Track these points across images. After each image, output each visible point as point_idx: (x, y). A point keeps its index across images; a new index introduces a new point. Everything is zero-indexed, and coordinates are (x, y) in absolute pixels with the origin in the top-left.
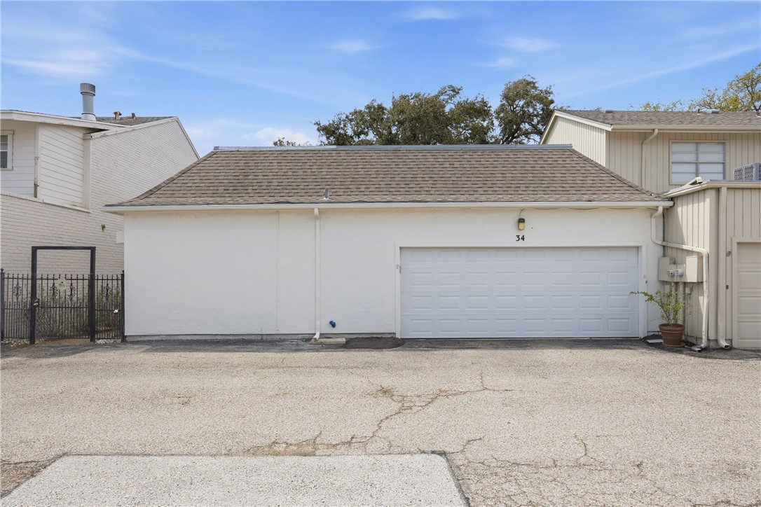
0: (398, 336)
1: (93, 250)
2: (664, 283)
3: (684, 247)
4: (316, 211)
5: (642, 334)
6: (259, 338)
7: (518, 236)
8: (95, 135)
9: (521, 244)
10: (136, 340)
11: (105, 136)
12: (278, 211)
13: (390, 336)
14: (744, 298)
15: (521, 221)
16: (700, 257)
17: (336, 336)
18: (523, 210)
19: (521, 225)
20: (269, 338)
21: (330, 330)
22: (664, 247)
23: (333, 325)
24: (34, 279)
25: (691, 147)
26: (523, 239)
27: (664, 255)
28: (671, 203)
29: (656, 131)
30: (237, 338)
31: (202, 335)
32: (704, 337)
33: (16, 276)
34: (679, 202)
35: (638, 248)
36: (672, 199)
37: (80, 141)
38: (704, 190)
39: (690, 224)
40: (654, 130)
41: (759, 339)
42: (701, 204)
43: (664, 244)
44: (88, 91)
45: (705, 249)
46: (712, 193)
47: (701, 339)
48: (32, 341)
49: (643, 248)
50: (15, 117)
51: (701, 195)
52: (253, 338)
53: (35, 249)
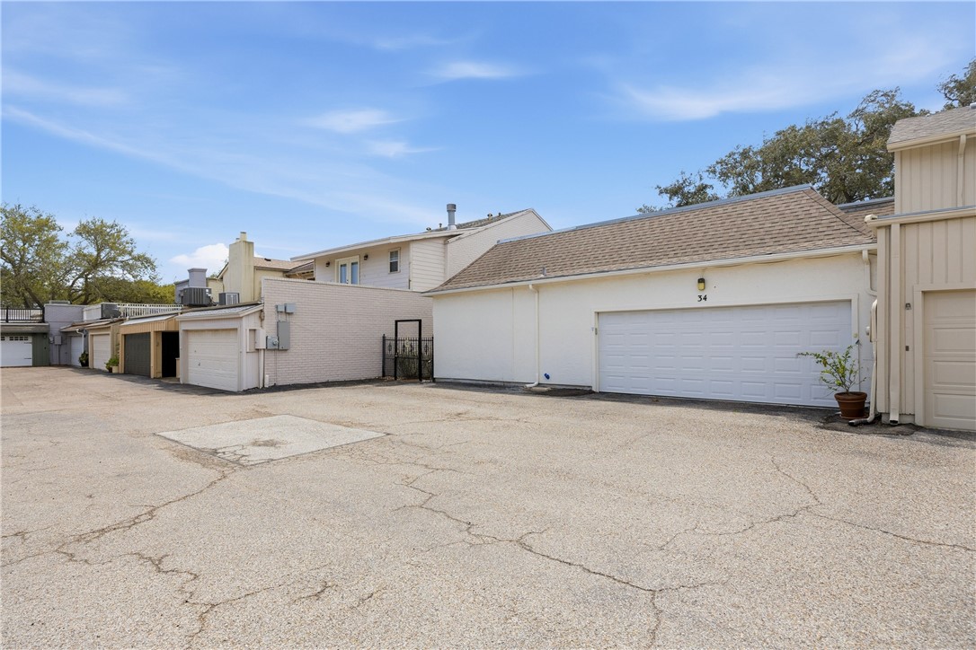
0: (594, 389)
1: (420, 321)
4: (531, 286)
7: (700, 297)
8: (451, 240)
9: (703, 304)
10: (439, 381)
11: (460, 239)
12: (512, 288)
14: (941, 363)
15: (701, 281)
17: (549, 385)
18: (705, 269)
19: (702, 285)
20: (508, 385)
21: (544, 381)
23: (548, 377)
24: (396, 340)
26: (705, 299)
29: (964, 138)
30: (490, 383)
33: (389, 338)
35: (850, 301)
37: (441, 246)
40: (959, 137)
41: (974, 418)
44: (452, 209)
48: (396, 378)
50: (392, 241)
52: (499, 384)
53: (396, 322)
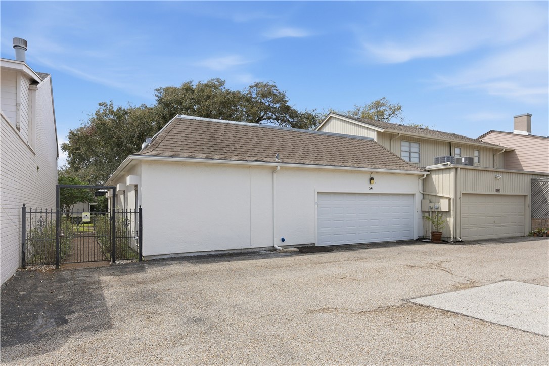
2: (423, 212)
3: (438, 195)
4: (278, 168)
5: (415, 237)
6: (239, 252)
7: (370, 187)
9: (371, 191)
10: (151, 259)
12: (250, 167)
13: (312, 245)
15: (372, 179)
16: (450, 199)
17: (289, 247)
18: (372, 173)
19: (372, 181)
20: (245, 251)
21: (280, 244)
22: (423, 194)
23: (283, 240)
24: (59, 213)
25: (407, 144)
26: (372, 189)
27: (423, 198)
28: (428, 173)
29: (400, 134)
30: (225, 252)
31: (201, 252)
32: (452, 236)
33: (39, 211)
34: (433, 173)
35: (413, 195)
36: (428, 171)
37: (28, 91)
38: (450, 169)
39: (441, 184)
40: (399, 134)
42: (448, 175)
43: (424, 193)
45: (452, 196)
46: (455, 169)
47: (450, 238)
48: (58, 266)
49: (416, 195)
51: (448, 171)
52: (235, 252)
